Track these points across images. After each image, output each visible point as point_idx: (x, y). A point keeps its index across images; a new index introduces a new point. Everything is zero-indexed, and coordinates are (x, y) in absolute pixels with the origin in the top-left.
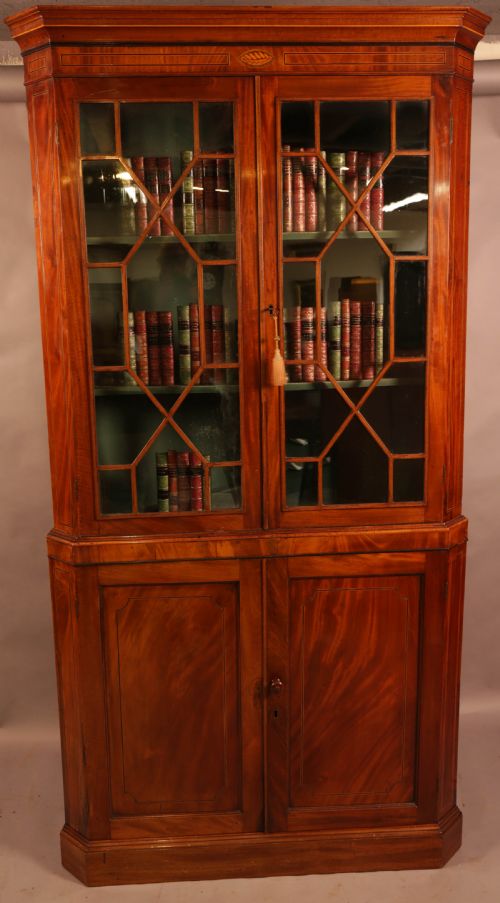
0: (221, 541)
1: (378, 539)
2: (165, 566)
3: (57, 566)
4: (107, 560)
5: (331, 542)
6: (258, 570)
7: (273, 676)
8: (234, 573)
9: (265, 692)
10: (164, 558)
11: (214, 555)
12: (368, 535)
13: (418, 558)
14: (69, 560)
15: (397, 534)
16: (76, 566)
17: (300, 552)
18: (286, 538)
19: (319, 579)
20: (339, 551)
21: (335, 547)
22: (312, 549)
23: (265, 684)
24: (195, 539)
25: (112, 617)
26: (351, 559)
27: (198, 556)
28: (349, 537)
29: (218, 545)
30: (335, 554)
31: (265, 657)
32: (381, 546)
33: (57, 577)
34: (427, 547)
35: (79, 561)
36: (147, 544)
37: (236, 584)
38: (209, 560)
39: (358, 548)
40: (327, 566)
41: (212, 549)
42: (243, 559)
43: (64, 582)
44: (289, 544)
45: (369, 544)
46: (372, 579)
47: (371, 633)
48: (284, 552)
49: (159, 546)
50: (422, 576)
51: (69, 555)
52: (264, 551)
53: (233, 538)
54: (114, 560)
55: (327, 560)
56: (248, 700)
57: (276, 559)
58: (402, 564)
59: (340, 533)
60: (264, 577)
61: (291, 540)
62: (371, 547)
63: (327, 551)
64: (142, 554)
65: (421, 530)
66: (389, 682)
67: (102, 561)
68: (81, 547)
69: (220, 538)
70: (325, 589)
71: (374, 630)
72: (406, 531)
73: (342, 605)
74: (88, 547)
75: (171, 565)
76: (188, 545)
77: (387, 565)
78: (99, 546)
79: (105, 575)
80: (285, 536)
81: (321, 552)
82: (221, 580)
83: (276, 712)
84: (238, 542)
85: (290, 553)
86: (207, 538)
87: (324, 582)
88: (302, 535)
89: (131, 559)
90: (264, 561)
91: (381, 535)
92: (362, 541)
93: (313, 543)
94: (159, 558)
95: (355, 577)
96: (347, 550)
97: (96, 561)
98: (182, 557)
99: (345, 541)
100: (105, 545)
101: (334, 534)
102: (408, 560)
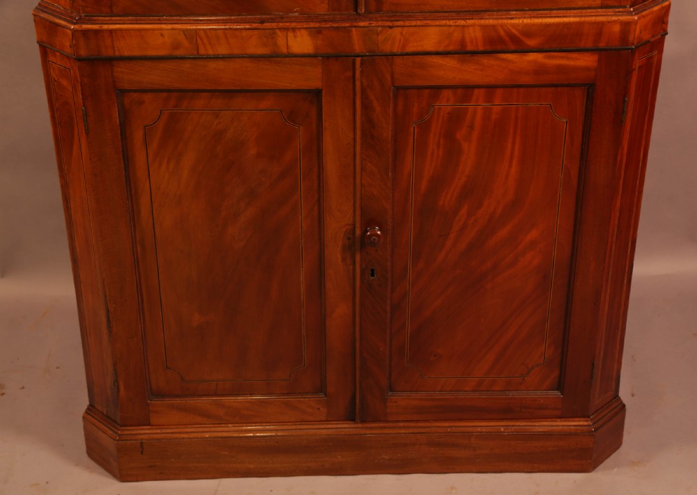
0: (294, 30)
1: (528, 32)
2: (212, 65)
3: (51, 58)
4: (126, 53)
5: (457, 35)
6: (349, 74)
7: (369, 222)
8: (312, 78)
9: (357, 243)
10: (211, 52)
11: (284, 50)
12: (513, 25)
13: (585, 61)
14: (68, 50)
15: (558, 25)
16: (79, 59)
17: (410, 49)
18: (391, 27)
19: (439, 88)
20: (470, 48)
21: (463, 42)
22: (429, 45)
23: (358, 232)
24: (254, 25)
25: (138, 136)
26: (486, 60)
27: (261, 51)
28: (484, 27)
29: (291, 34)
30: (463, 52)
31: (358, 196)
32: (532, 43)
33: (54, 75)
34: (602, 45)
35: (83, 53)
36: (184, 31)
37: (318, 93)
38: (274, 57)
39: (497, 45)
40: (449, 70)
41: (281, 40)
42: (327, 57)
43: (65, 83)
44: (394, 37)
45: (514, 39)
46: (515, 90)
47: (510, 166)
48: (387, 48)
49: (202, 34)
50: (590, 88)
51: (68, 44)
52: (358, 46)
53: (312, 25)
54: (137, 53)
55: (450, 62)
56: (334, 254)
57: (374, 59)
58: (561, 69)
59: (470, 22)
60: (358, 83)
61: (397, 30)
62: (516, 44)
63: (451, 48)
64: (176, 46)
65: (593, 19)
66: (533, 234)
67: (117, 54)
68: (85, 33)
69: (293, 25)
70: (446, 103)
71: (515, 162)
72: (572, 19)
73: (471, 127)
74: (96, 32)
75: (221, 64)
76: (244, 33)
77: (540, 70)
78: (111, 31)
79: (126, 75)
80: (390, 24)
81: (441, 49)
82: (294, 86)
83: (373, 270)
84: (319, 31)
85: (396, 50)
86: (274, 25)
87: (447, 93)
88: (414, 23)
89: (162, 53)
90: (358, 60)
91: (534, 25)
92: (502, 33)
93: (430, 36)
94: (202, 51)
95: (490, 88)
96: (481, 48)
97: (110, 53)
98: (236, 52)
99: (478, 34)
100: (121, 30)
101: (462, 22)
102: (571, 63)
